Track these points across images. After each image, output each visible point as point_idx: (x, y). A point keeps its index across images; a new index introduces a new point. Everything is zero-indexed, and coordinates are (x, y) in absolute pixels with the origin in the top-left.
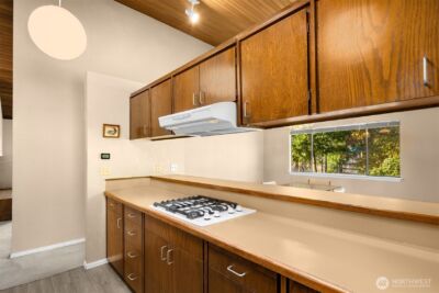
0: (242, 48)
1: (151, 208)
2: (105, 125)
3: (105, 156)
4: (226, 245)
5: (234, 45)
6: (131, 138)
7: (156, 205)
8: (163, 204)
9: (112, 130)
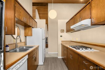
0: (92, 3)
1: (69, 47)
2: (61, 30)
3: (61, 36)
4: (83, 56)
5: (90, 3)
6: (66, 32)
7: (70, 46)
8: (71, 46)
9: (62, 31)
